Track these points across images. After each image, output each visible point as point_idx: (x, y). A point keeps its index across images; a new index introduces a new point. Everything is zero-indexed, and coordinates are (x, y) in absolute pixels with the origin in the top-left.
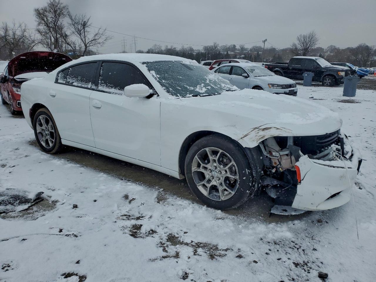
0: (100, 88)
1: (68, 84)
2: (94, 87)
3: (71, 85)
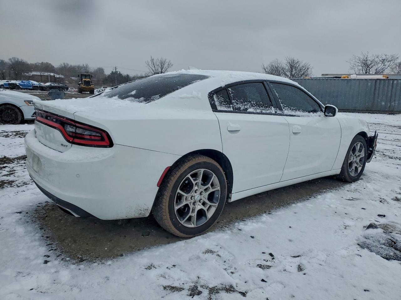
0: (286, 112)
1: (237, 111)
2: (279, 112)
3: (245, 111)
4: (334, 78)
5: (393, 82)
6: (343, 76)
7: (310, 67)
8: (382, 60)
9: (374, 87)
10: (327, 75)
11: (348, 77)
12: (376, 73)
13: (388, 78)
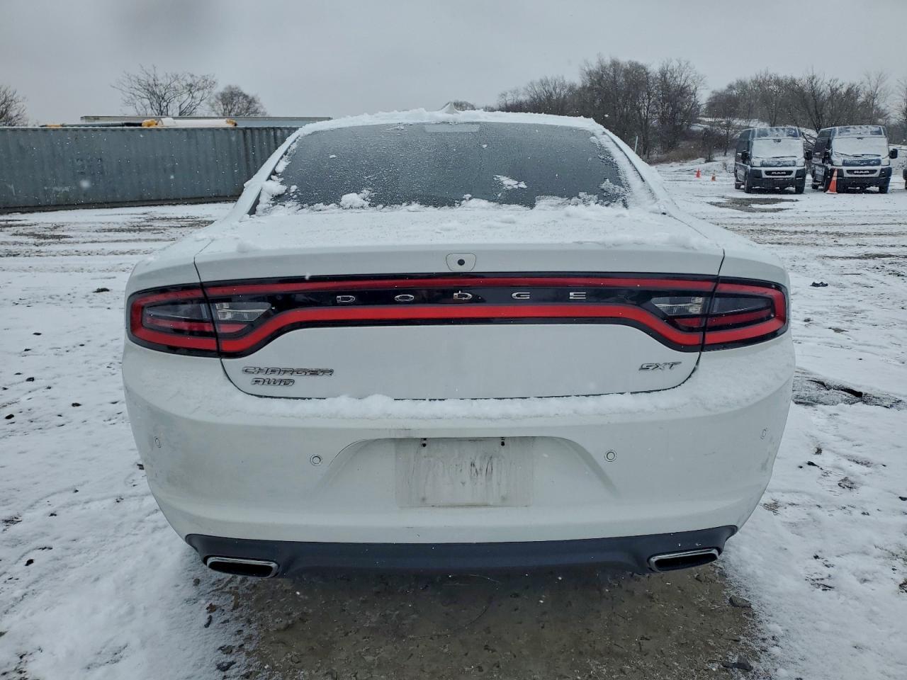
4: (123, 125)
5: (275, 134)
6: (145, 121)
7: (15, 96)
8: (187, 85)
9: (242, 145)
10: (97, 118)
11: (156, 124)
12: (182, 115)
13: (236, 125)
